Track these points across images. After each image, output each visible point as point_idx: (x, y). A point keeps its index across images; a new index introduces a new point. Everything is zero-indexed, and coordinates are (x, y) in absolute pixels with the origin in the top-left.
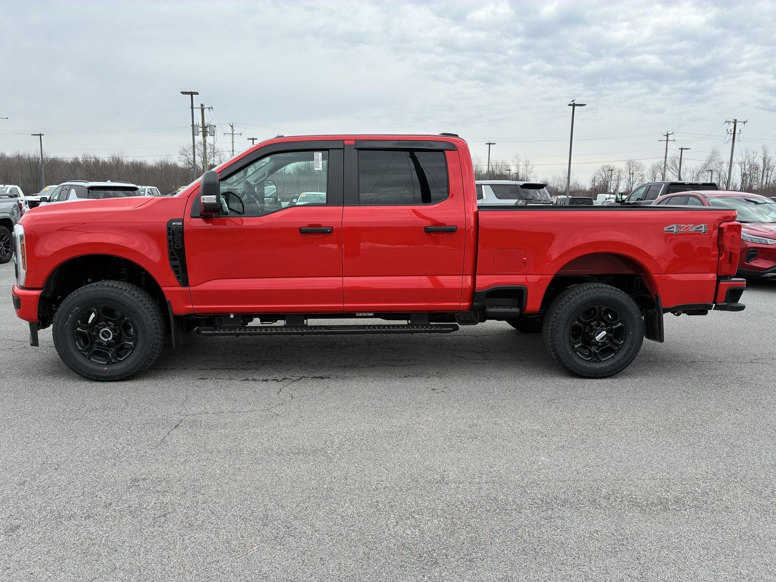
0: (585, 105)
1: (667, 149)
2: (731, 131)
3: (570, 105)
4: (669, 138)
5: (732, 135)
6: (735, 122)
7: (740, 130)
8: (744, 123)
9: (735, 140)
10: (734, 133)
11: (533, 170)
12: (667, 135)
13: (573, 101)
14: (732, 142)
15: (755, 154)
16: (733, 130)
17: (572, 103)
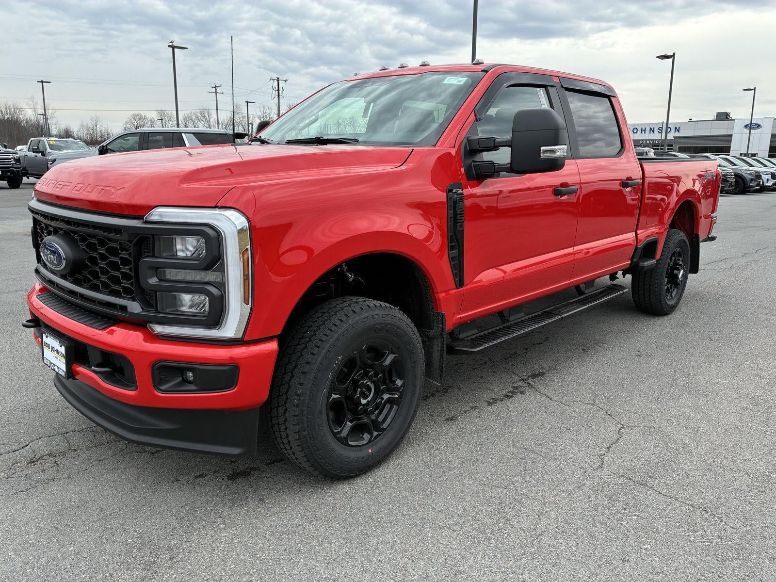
0: (187, 48)
1: (217, 101)
2: (275, 88)
3: (169, 46)
4: (217, 90)
5: (277, 92)
6: (278, 80)
7: (283, 88)
8: (286, 81)
9: (280, 97)
10: (278, 90)
11: (54, 116)
12: (215, 87)
13: (171, 42)
14: (277, 98)
15: (270, 110)
16: (277, 87)
17: (171, 44)
